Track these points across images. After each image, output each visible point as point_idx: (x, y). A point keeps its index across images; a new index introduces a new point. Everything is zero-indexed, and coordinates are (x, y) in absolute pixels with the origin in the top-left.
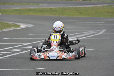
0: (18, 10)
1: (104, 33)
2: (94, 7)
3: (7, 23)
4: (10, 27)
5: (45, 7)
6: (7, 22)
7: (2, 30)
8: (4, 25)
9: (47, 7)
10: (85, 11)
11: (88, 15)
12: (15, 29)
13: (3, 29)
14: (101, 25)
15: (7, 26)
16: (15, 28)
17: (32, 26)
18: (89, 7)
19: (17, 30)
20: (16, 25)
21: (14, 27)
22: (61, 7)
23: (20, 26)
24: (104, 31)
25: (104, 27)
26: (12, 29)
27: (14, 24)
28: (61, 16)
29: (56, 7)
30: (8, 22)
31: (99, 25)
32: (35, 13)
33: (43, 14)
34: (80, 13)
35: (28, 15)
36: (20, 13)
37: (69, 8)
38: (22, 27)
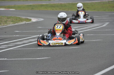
0: (30, 6)
2: (101, 2)
3: (19, 18)
4: (22, 21)
5: (55, 3)
6: (19, 17)
7: (14, 24)
8: (17, 19)
9: (57, 3)
10: (92, 6)
11: (95, 9)
12: (26, 23)
13: (16, 23)
14: (105, 18)
15: (19, 21)
16: (27, 21)
17: (42, 19)
18: (96, 3)
19: (28, 23)
20: (28, 19)
21: (26, 21)
22: (70, 3)
23: (32, 20)
25: (107, 20)
26: (24, 23)
27: (26, 18)
28: (70, 11)
29: (65, 3)
30: (21, 17)
31: (104, 18)
32: (46, 8)
33: (53, 9)
34: (88, 8)
35: (39, 10)
36: (32, 9)
38: (33, 21)
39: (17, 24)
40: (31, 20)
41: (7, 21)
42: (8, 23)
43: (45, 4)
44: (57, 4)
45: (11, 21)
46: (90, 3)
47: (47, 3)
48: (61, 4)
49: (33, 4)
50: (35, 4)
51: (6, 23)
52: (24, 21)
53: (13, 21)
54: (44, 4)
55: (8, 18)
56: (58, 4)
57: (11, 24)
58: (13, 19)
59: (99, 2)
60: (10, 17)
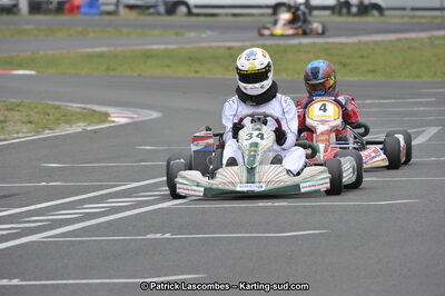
0: (101, 55)
1: (430, 140)
2: (399, 40)
3: (58, 108)
4: (69, 122)
6: (57, 103)
7: (38, 133)
8: (48, 114)
9: (214, 44)
10: (362, 57)
11: (374, 71)
12: (89, 128)
13: (45, 128)
14: (422, 109)
15: (58, 119)
16: (91, 123)
17: (154, 115)
18: (376, 43)
19: (95, 132)
20: (94, 111)
21: (85, 121)
23: (110, 119)
24: (433, 130)
25: (432, 118)
26: (78, 128)
31: (416, 109)
32: (168, 66)
33: (196, 72)
34: (344, 65)
35: (140, 76)
36: (108, 69)
37: (300, 44)
38: (116, 119)
39: (47, 134)
40: (107, 115)
41: (5, 122)
42: (10, 128)
43: (162, 47)
44: (210, 47)
45: (23, 123)
46: (354, 44)
47: (170, 47)
48: (230, 48)
49: (112, 49)
50: (119, 49)
51: (3, 128)
52: (79, 120)
53: (30, 122)
54: (155, 47)
55: (8, 110)
56: (219, 47)
57: (25, 136)
58: (32, 113)
59: (391, 41)
60: (18, 105)
